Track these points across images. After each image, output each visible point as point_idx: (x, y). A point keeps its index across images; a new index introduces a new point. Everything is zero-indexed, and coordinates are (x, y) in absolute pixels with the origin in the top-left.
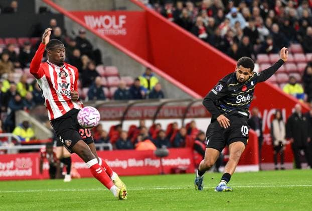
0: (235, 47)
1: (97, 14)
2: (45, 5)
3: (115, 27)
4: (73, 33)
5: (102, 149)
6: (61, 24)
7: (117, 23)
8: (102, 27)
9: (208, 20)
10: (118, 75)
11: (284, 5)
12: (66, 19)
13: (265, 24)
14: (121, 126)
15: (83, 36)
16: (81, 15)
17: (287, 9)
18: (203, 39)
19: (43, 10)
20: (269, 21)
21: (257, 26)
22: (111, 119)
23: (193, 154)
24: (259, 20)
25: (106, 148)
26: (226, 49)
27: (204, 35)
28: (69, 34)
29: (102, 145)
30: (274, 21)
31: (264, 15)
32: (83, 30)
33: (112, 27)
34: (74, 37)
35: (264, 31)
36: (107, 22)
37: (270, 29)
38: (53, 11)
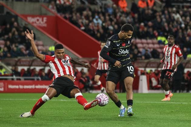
0: (99, 35)
1: (33, 16)
2: (9, 11)
3: (42, 23)
4: (22, 25)
5: (36, 80)
6: (16, 20)
7: (43, 21)
8: (35, 23)
9: (85, 21)
10: (43, 45)
11: (120, 16)
12: (19, 18)
13: (111, 25)
14: (44, 69)
15: (27, 26)
16: (26, 16)
17: (122, 18)
18: (83, 30)
19: (8, 13)
20: (113, 23)
21: (108, 25)
22: (40, 66)
23: (79, 84)
24: (109, 22)
25: (38, 80)
26: (94, 35)
27: (83, 28)
28: (20, 25)
29: (36, 78)
30: (116, 23)
31: (111, 20)
32: (27, 23)
33: (40, 23)
34: (22, 26)
35: (111, 28)
36: (38, 20)
37: (114, 27)
38: (13, 14)
